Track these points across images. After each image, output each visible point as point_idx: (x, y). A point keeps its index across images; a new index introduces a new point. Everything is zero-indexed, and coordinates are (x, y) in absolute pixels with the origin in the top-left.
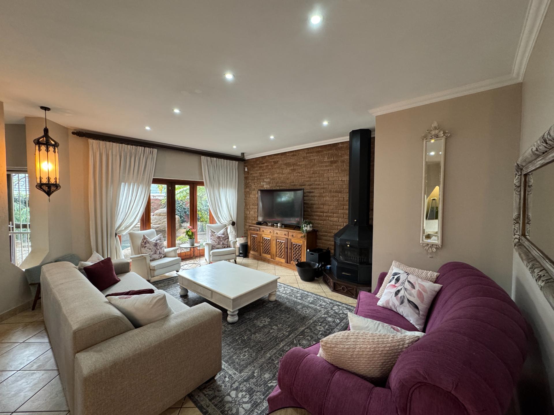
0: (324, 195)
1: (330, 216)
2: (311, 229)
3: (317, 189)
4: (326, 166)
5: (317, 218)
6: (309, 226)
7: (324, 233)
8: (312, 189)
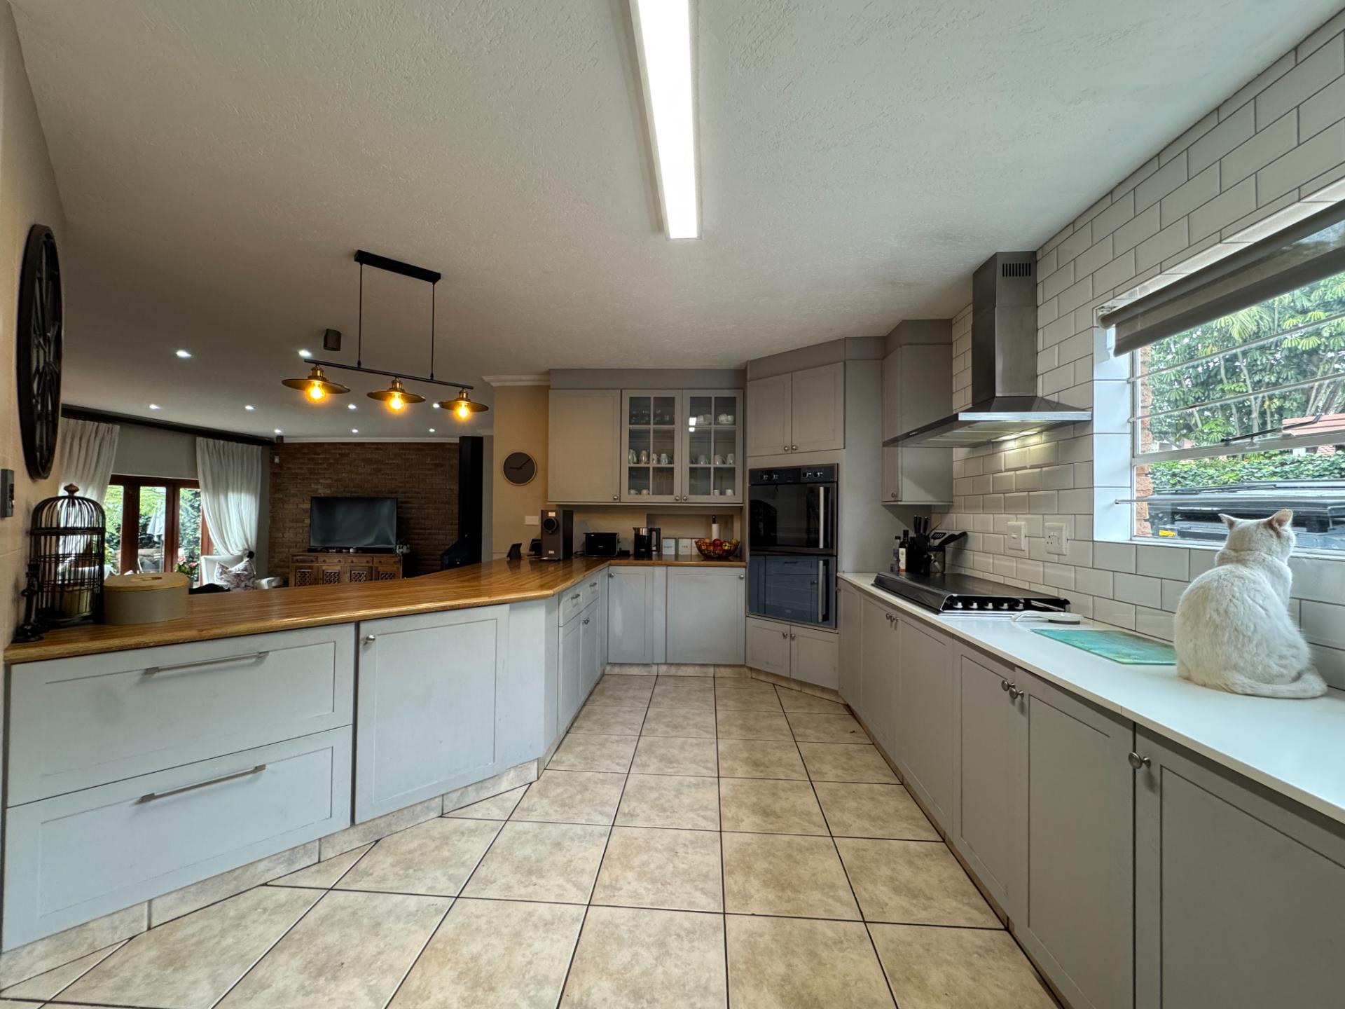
0: (426, 506)
1: (434, 534)
2: (409, 551)
3: (416, 498)
4: (429, 470)
5: (416, 537)
6: (405, 547)
7: (426, 557)
8: (408, 497)
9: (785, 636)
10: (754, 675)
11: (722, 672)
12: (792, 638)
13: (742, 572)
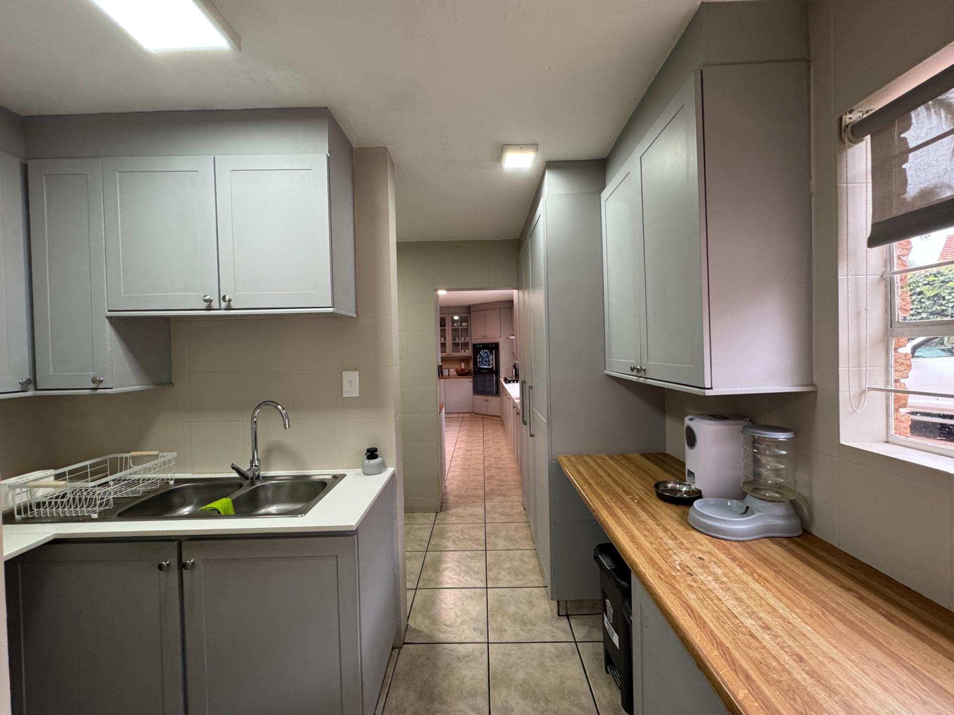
9: (485, 400)
10: (477, 416)
11: (466, 415)
12: (488, 401)
13: (471, 379)
